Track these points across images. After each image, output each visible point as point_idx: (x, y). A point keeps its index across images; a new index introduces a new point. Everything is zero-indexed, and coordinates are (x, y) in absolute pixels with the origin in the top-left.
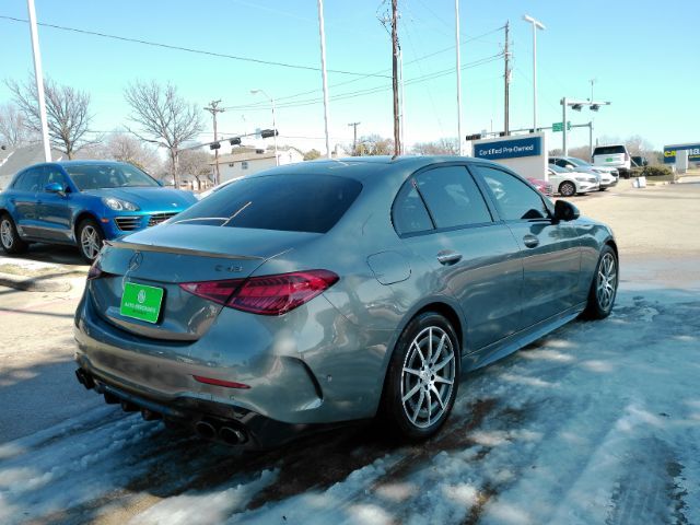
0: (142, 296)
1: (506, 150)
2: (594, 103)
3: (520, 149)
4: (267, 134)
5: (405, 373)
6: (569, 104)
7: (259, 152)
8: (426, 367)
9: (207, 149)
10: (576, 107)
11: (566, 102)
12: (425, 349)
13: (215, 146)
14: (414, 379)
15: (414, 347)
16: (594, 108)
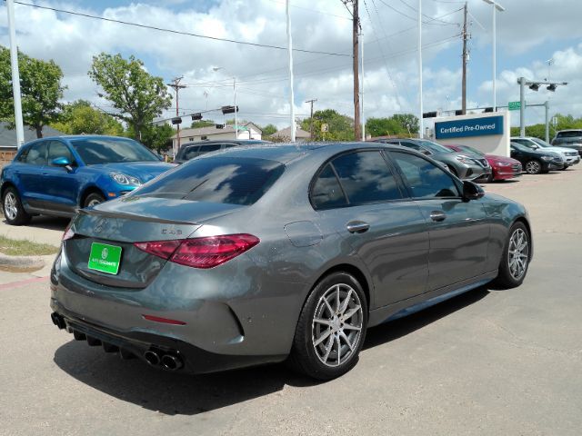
0: (105, 254)
1: (467, 128)
2: (552, 82)
3: (482, 128)
4: (228, 110)
5: (316, 323)
6: (527, 84)
7: (219, 127)
8: (335, 317)
9: (170, 123)
10: (534, 87)
11: (524, 82)
12: (333, 303)
13: (177, 121)
14: (324, 328)
15: (323, 301)
16: (552, 88)
